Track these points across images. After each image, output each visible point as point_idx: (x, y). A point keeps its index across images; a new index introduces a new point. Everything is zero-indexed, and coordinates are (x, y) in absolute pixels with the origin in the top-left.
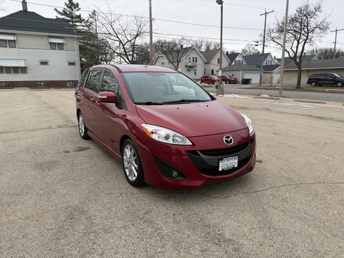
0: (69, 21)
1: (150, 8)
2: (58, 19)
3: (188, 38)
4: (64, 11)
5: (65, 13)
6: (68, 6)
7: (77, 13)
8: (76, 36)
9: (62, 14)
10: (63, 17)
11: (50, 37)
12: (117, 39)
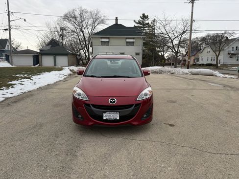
0: (141, 27)
1: (192, 13)
2: (135, 27)
3: (231, 32)
4: (139, 21)
5: (139, 23)
6: (142, 18)
7: (147, 22)
8: (141, 37)
9: (137, 23)
10: (138, 25)
11: (127, 38)
12: (168, 36)
